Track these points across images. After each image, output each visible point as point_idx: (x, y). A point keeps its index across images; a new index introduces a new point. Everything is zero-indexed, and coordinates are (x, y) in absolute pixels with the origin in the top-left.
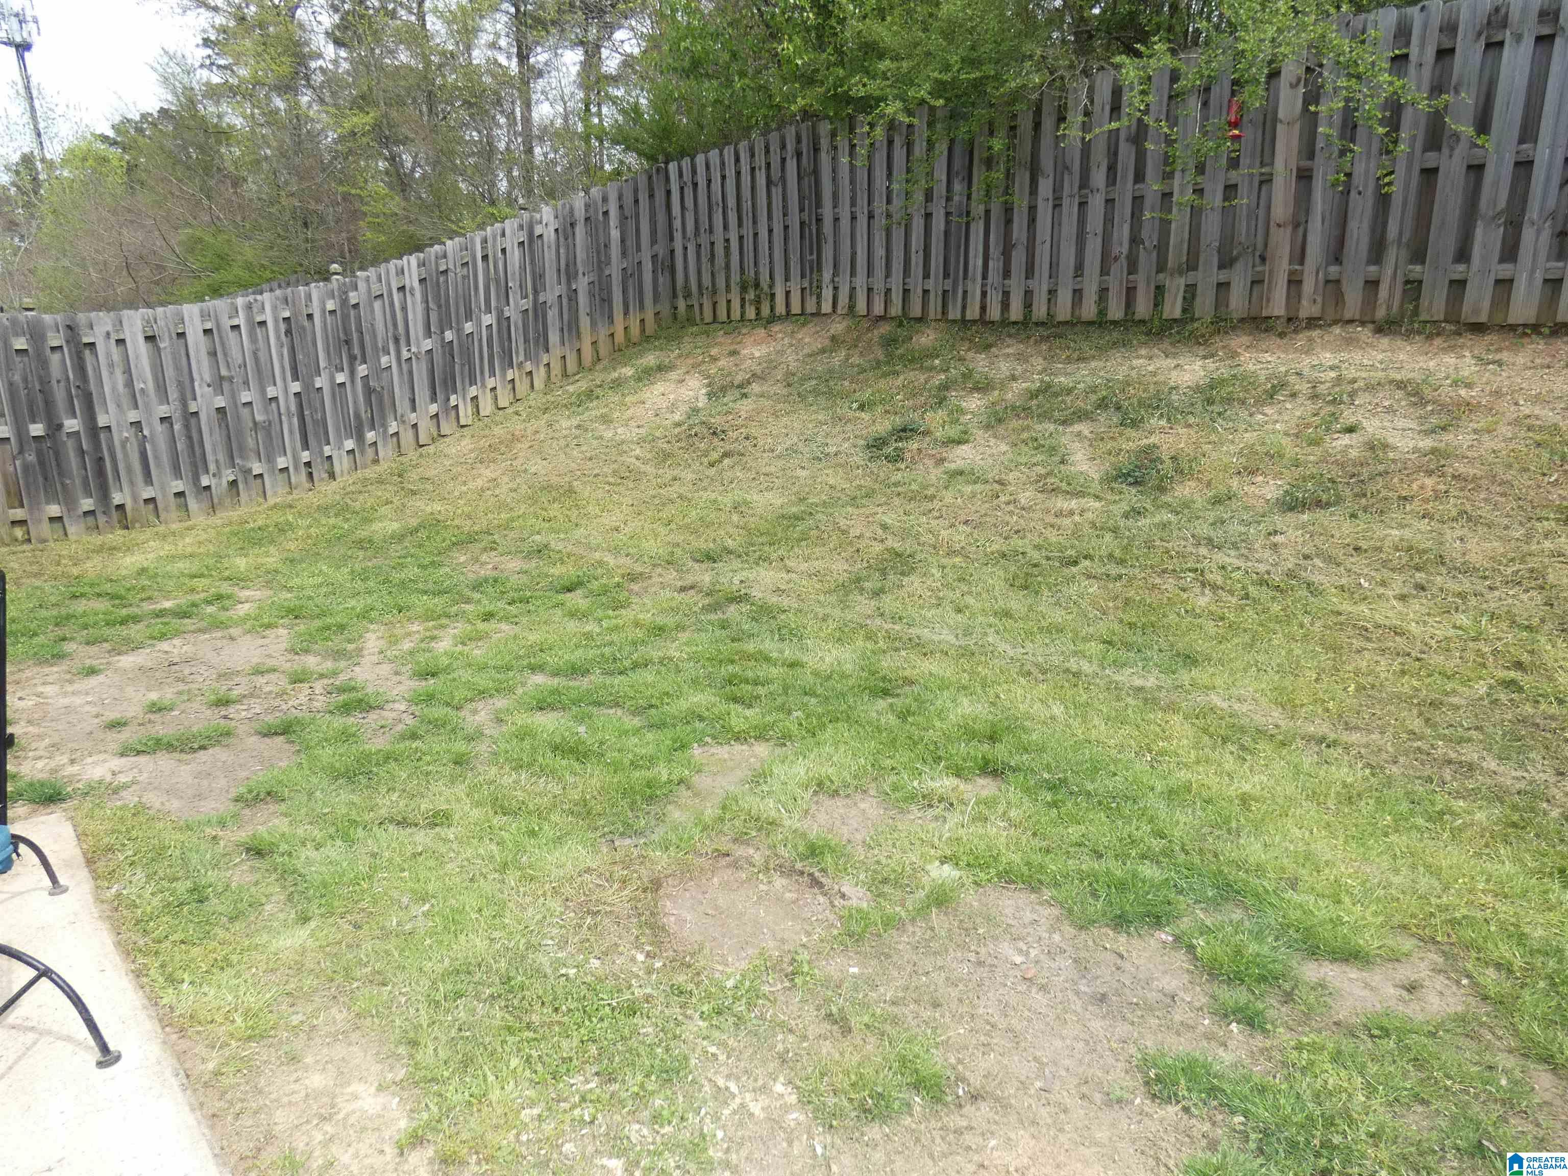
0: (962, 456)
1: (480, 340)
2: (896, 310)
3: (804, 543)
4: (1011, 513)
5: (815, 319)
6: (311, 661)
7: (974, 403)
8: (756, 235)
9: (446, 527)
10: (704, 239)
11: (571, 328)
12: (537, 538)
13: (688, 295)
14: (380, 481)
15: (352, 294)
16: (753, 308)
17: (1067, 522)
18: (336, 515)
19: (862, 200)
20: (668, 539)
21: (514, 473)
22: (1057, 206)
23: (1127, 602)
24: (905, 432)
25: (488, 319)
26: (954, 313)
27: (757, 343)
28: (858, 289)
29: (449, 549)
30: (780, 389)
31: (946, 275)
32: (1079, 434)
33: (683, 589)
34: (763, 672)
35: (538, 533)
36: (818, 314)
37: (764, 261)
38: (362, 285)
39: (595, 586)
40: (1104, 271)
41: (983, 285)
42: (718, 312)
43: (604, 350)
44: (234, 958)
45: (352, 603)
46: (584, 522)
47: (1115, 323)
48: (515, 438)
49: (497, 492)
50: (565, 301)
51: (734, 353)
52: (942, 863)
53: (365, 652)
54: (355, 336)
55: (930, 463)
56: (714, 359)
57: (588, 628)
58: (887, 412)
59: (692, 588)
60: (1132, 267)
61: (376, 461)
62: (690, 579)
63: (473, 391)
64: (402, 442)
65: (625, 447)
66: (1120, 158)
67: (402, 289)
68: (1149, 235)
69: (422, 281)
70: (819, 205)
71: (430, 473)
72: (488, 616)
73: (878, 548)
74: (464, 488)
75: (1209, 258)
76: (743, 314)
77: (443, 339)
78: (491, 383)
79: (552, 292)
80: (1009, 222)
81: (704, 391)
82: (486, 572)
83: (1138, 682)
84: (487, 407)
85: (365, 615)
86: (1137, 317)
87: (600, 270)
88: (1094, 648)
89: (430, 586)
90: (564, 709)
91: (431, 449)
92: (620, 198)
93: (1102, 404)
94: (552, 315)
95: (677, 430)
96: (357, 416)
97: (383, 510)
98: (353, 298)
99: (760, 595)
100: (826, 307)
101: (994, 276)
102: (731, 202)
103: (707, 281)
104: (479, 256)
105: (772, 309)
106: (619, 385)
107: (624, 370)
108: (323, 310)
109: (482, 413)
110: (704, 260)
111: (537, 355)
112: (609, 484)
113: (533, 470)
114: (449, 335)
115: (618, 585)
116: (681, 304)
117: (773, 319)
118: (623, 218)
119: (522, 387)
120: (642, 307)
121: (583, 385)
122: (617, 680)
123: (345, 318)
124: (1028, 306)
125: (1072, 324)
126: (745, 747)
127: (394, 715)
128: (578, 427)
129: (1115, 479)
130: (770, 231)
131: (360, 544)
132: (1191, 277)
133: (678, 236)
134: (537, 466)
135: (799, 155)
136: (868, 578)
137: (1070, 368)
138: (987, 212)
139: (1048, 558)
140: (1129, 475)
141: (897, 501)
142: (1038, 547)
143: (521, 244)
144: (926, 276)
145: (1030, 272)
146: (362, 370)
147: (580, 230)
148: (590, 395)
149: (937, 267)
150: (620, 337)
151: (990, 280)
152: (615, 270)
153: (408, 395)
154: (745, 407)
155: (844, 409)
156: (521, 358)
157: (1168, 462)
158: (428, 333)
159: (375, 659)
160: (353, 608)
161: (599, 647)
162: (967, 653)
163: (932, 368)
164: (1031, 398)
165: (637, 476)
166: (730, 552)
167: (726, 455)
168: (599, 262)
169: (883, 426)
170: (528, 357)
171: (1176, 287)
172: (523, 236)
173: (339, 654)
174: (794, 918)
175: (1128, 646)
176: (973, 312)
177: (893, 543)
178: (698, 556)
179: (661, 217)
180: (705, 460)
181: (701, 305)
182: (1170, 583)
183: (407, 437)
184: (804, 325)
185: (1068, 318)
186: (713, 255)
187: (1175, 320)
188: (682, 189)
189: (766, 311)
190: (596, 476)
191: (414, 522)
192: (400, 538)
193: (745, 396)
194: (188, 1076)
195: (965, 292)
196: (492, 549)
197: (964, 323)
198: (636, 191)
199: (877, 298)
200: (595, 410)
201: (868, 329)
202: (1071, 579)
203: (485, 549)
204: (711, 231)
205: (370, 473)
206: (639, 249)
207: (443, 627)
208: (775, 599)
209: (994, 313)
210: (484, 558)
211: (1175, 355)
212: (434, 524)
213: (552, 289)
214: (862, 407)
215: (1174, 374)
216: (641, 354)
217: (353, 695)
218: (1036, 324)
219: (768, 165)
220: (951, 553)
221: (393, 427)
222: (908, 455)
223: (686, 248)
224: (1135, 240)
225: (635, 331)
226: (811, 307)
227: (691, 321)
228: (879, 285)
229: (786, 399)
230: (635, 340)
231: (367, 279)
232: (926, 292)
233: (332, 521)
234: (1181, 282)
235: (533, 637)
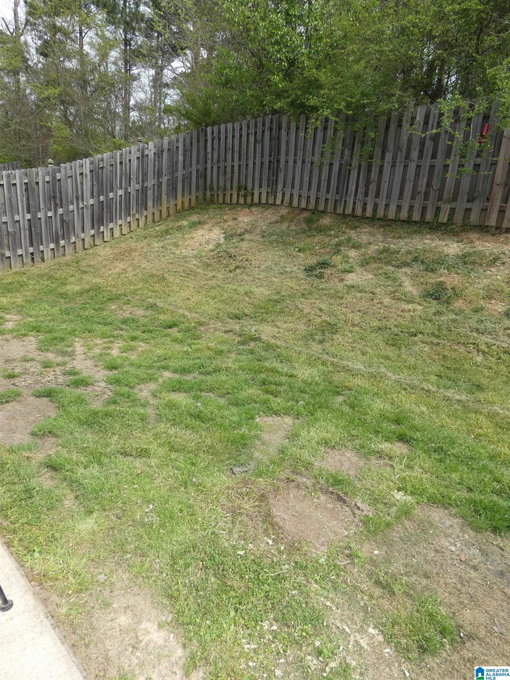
0: (352, 278)
1: (116, 202)
2: (312, 206)
3: (282, 314)
4: (380, 308)
5: (273, 207)
6: (50, 356)
7: (353, 253)
8: (247, 165)
9: (103, 291)
10: (222, 165)
11: (158, 200)
12: (150, 300)
13: (212, 189)
14: (67, 265)
15: (57, 174)
16: (243, 199)
17: (407, 314)
18: (47, 280)
19: (300, 154)
20: (216, 306)
21: (135, 267)
22: (393, 166)
23: (444, 357)
24: (324, 265)
25: (120, 192)
26: (340, 211)
27: (244, 215)
28: (295, 195)
29: (106, 302)
30: (258, 238)
31: (337, 193)
32: (406, 273)
33: (226, 332)
34: (277, 378)
35: (150, 298)
36: (274, 204)
37: (250, 178)
38: (62, 170)
39: (183, 326)
40: (413, 198)
41: (355, 199)
42: (226, 199)
43: (172, 212)
44: (57, 535)
45: (64, 326)
46: (172, 294)
47: (415, 222)
48: (131, 250)
49: (127, 275)
50: (156, 187)
51: (235, 219)
52: (398, 491)
53: (77, 353)
54: (58, 194)
55: (336, 280)
56: (226, 221)
57: (185, 349)
58: (312, 254)
59: (230, 331)
60: (426, 198)
61: (64, 255)
62: (228, 328)
63: (111, 225)
64: (77, 247)
65: (188, 260)
66: (426, 147)
67: (81, 174)
68: (436, 183)
69: (91, 171)
70: (279, 153)
71: (92, 263)
72: (134, 339)
73: (319, 320)
74: (110, 272)
75: (463, 197)
76: (238, 201)
77: (99, 200)
78: (120, 222)
79: (151, 182)
80: (369, 171)
81: (222, 236)
82: (126, 315)
83: (458, 397)
84: (117, 234)
85: (73, 333)
86: (426, 220)
87: (173, 173)
88: (434, 378)
89: (101, 320)
90: (185, 392)
91: (91, 251)
92: (184, 141)
93: (415, 260)
94: (150, 193)
95: (212, 253)
96: (56, 232)
97: (71, 280)
98: (58, 176)
99: (265, 338)
100: (278, 202)
101: (360, 195)
102: (236, 148)
103: (221, 184)
104: (118, 162)
105: (252, 200)
106: (181, 229)
107: (183, 222)
108: (44, 181)
109: (115, 236)
110: (221, 174)
111: (142, 211)
112: (181, 276)
113: (143, 266)
114: (102, 198)
115: (195, 327)
116: (208, 193)
117: (252, 205)
118: (185, 151)
119: (134, 226)
120: (190, 193)
121: (163, 227)
122: (209, 378)
123: (54, 185)
124: (375, 210)
125: (396, 221)
126: (279, 418)
127: (99, 389)
128: (163, 247)
129: (426, 296)
130: (254, 164)
131: (62, 295)
132: (453, 205)
133: (209, 162)
134: (144, 264)
135: (271, 129)
136: (316, 334)
137: (395, 241)
138: (360, 166)
139: (402, 332)
140: (432, 294)
141: (325, 298)
142: (395, 326)
143: (138, 158)
144: (328, 192)
145: (377, 195)
146: (60, 211)
147: (165, 154)
148: (167, 232)
149: (333, 188)
150: (179, 206)
151: (358, 198)
152: (180, 174)
153: (81, 224)
154: (244, 245)
155: (291, 250)
156: (134, 212)
157: (450, 290)
158: (92, 196)
159: (83, 357)
160: (66, 329)
161: (193, 359)
162: (372, 376)
163: (330, 235)
164: (380, 254)
165: (196, 274)
166: (246, 315)
167: (237, 267)
168: (173, 170)
169: (312, 261)
170: (137, 212)
171: (446, 208)
172: (139, 155)
173: (64, 353)
174: (336, 519)
175: (449, 379)
176: (349, 211)
177: (324, 318)
178: (231, 316)
179: (202, 152)
180: (227, 269)
181: (218, 195)
182: (462, 349)
183: (79, 245)
184: (267, 209)
185: (394, 218)
186: (225, 172)
187: (444, 224)
188: (213, 140)
189: (249, 201)
190: (175, 272)
191: (87, 287)
192: (80, 294)
193: (242, 240)
194: (52, 617)
195: (345, 201)
196: (128, 304)
197: (344, 215)
198: (192, 138)
199: (303, 200)
200: (169, 240)
201: (298, 214)
202: (415, 343)
203: (125, 304)
204: (225, 161)
205: (62, 260)
206: (191, 166)
207: (112, 342)
208: (273, 341)
209: (359, 212)
210: (124, 307)
211: (444, 240)
212: (97, 289)
213: (151, 180)
214: (300, 251)
215: (445, 248)
216: (190, 215)
217: (77, 377)
218: (378, 219)
219: (256, 133)
220: (354, 325)
221: (73, 240)
222: (326, 276)
223: (212, 168)
224: (429, 185)
225: (187, 204)
226: (271, 201)
227: (212, 202)
228: (305, 193)
229: (263, 243)
230: (186, 208)
231: (66, 168)
232: (327, 199)
233: (46, 283)
234: (449, 206)
235: (160, 352)
